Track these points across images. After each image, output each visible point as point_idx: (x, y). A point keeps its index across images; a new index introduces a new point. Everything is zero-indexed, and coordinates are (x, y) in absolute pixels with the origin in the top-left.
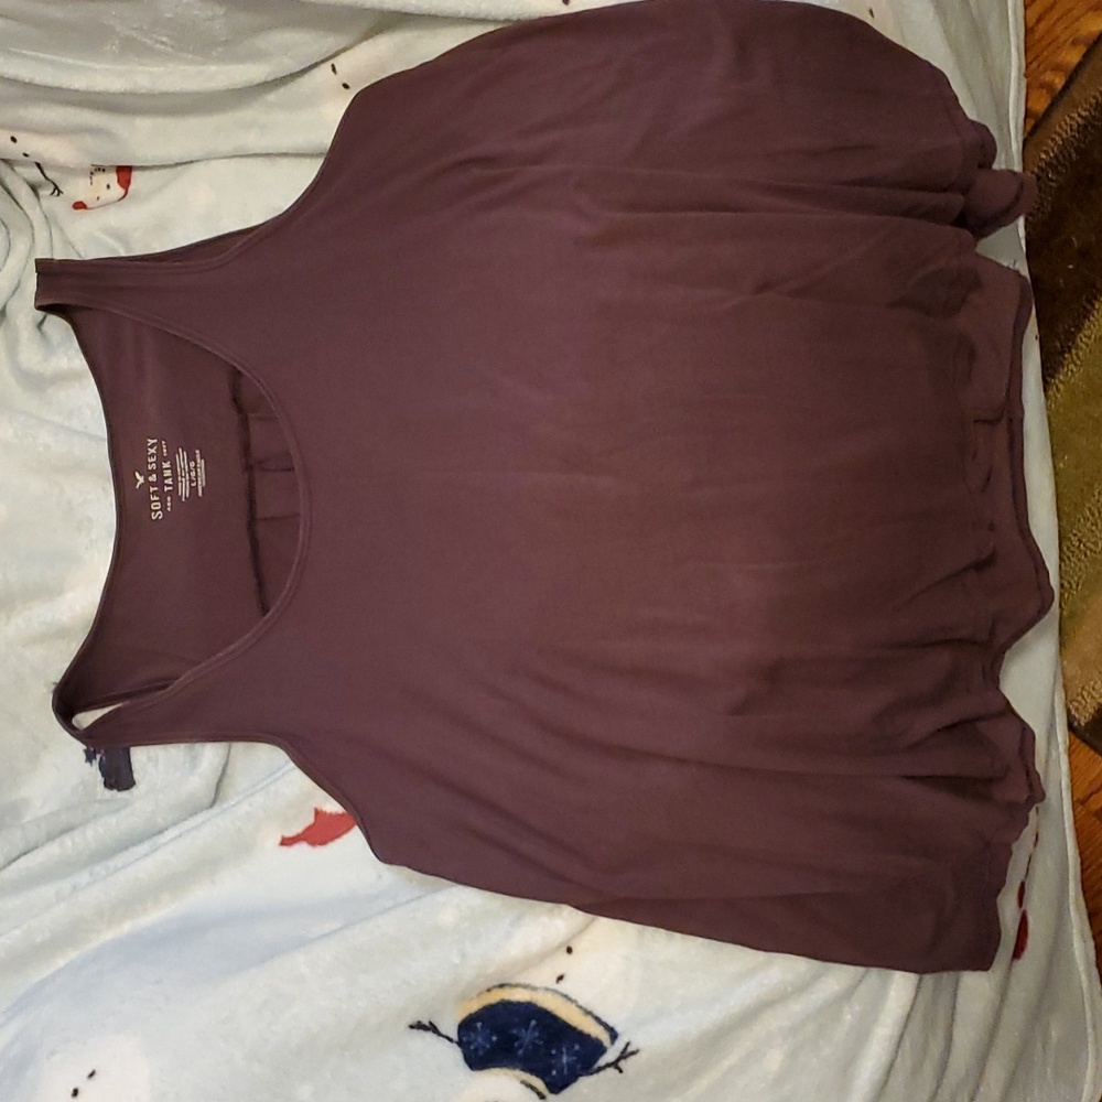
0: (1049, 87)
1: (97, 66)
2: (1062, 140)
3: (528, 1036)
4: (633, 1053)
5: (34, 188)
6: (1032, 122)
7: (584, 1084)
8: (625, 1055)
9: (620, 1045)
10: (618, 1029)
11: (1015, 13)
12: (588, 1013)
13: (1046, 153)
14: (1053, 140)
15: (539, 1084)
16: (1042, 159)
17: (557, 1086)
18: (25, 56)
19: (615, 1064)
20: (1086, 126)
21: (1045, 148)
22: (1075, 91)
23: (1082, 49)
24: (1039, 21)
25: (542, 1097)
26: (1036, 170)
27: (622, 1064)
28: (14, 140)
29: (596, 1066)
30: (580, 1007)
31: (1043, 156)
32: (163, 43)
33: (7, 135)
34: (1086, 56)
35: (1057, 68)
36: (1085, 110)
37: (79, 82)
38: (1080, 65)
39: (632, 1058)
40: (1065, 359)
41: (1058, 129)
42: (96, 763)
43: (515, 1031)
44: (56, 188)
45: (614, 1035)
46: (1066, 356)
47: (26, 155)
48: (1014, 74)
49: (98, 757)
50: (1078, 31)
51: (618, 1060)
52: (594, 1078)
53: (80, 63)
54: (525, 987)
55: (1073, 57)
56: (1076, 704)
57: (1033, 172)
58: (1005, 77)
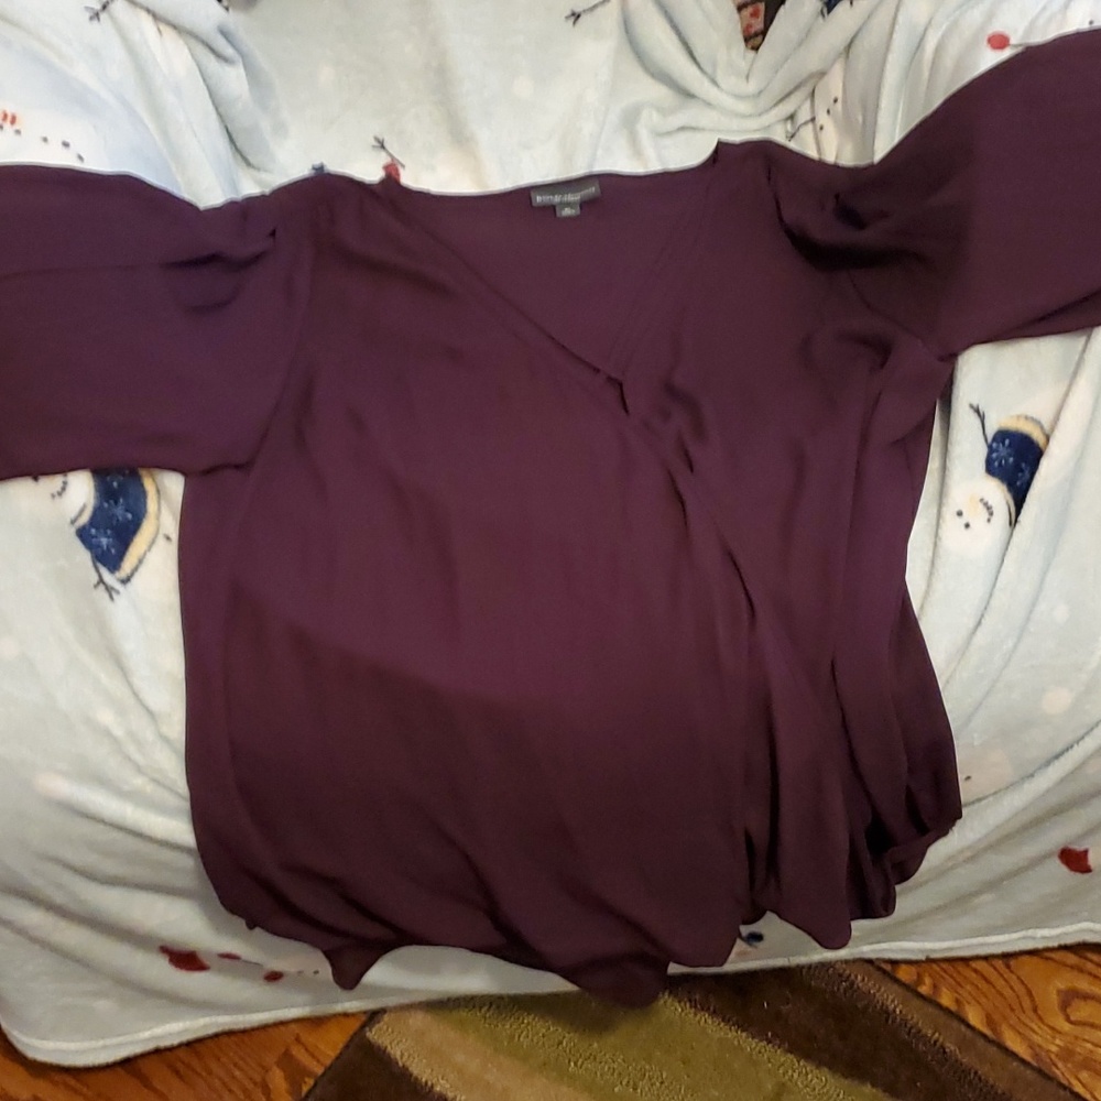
0: (920, 981)
2: (875, 994)
3: (119, 512)
4: (111, 597)
5: (792, 117)
6: (888, 967)
7: (84, 556)
8: (109, 589)
9: (118, 586)
10: (129, 585)
11: (982, 945)
12: (140, 561)
13: (862, 980)
14: (874, 985)
15: (85, 519)
16: (856, 977)
17: (83, 535)
19: (101, 581)
20: (887, 1012)
21: (866, 978)
22: (917, 1003)
23: (953, 1007)
24: (976, 971)
25: (73, 522)
26: (848, 972)
27: (102, 587)
28: (836, 101)
29: (99, 565)
30: (145, 554)
31: (859, 978)
33: (839, 95)
34: (947, 1011)
35: (935, 987)
36: (901, 1012)
38: (940, 1006)
39: (106, 596)
41: (883, 989)
43: (121, 500)
44: (792, 137)
45: (126, 581)
48: (929, 945)
50: (969, 1003)
51: (104, 583)
52: (90, 563)
54: (159, 509)
55: (946, 999)
56: (385, 1027)
57: (845, 970)
58: (925, 936)
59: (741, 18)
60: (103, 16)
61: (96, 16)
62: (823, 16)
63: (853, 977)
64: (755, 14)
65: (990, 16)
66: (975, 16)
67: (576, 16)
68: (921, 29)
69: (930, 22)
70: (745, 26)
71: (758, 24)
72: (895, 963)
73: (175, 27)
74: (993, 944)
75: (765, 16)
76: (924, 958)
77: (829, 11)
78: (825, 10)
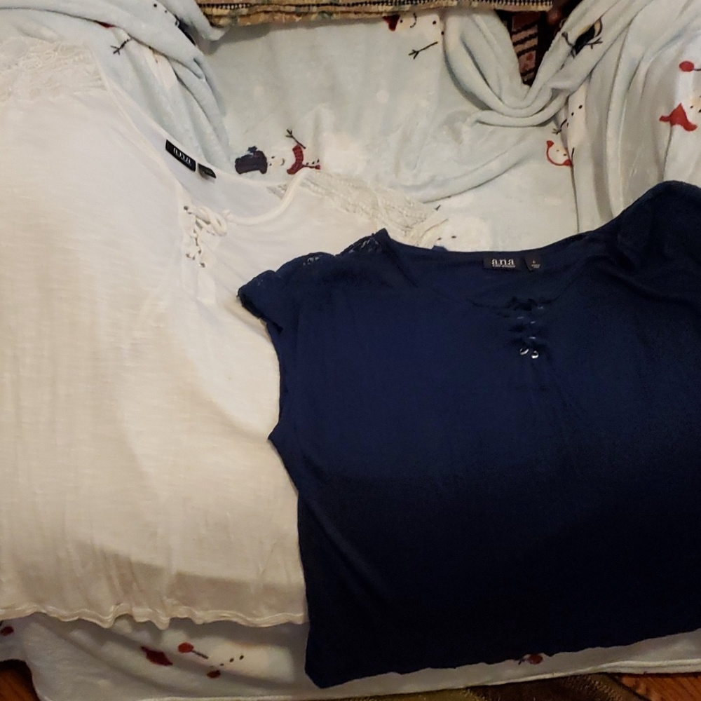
0: (637, 686)
1: (620, 142)
2: (607, 693)
11: (681, 665)
13: (599, 684)
14: (607, 688)
16: (595, 682)
18: (623, 106)
21: (602, 683)
26: (590, 680)
28: (580, 107)
31: (597, 683)
32: (633, 171)
33: (583, 103)
35: (647, 690)
37: (610, 133)
40: (482, 697)
41: (613, 691)
42: (248, 153)
44: (558, 131)
46: (484, 697)
47: (573, 114)
48: (645, 663)
49: (252, 154)
53: (621, 133)
59: (519, 62)
60: (121, 51)
61: (117, 51)
62: (574, 56)
63: (593, 682)
64: (529, 58)
65: (681, 52)
66: (672, 51)
67: (415, 53)
68: (637, 62)
69: (642, 58)
70: (523, 65)
71: (532, 65)
72: (621, 675)
73: (166, 56)
74: (689, 665)
75: (536, 59)
76: (642, 673)
77: (577, 53)
78: (574, 52)
